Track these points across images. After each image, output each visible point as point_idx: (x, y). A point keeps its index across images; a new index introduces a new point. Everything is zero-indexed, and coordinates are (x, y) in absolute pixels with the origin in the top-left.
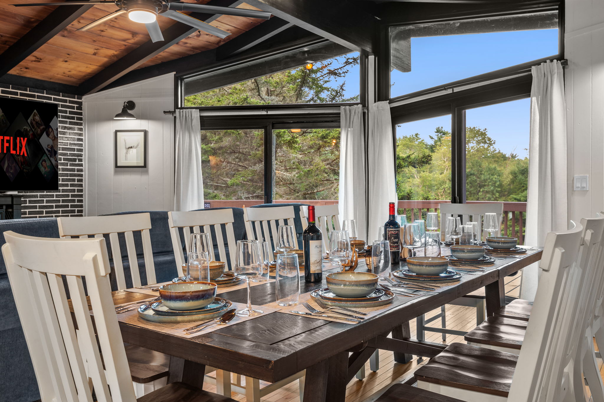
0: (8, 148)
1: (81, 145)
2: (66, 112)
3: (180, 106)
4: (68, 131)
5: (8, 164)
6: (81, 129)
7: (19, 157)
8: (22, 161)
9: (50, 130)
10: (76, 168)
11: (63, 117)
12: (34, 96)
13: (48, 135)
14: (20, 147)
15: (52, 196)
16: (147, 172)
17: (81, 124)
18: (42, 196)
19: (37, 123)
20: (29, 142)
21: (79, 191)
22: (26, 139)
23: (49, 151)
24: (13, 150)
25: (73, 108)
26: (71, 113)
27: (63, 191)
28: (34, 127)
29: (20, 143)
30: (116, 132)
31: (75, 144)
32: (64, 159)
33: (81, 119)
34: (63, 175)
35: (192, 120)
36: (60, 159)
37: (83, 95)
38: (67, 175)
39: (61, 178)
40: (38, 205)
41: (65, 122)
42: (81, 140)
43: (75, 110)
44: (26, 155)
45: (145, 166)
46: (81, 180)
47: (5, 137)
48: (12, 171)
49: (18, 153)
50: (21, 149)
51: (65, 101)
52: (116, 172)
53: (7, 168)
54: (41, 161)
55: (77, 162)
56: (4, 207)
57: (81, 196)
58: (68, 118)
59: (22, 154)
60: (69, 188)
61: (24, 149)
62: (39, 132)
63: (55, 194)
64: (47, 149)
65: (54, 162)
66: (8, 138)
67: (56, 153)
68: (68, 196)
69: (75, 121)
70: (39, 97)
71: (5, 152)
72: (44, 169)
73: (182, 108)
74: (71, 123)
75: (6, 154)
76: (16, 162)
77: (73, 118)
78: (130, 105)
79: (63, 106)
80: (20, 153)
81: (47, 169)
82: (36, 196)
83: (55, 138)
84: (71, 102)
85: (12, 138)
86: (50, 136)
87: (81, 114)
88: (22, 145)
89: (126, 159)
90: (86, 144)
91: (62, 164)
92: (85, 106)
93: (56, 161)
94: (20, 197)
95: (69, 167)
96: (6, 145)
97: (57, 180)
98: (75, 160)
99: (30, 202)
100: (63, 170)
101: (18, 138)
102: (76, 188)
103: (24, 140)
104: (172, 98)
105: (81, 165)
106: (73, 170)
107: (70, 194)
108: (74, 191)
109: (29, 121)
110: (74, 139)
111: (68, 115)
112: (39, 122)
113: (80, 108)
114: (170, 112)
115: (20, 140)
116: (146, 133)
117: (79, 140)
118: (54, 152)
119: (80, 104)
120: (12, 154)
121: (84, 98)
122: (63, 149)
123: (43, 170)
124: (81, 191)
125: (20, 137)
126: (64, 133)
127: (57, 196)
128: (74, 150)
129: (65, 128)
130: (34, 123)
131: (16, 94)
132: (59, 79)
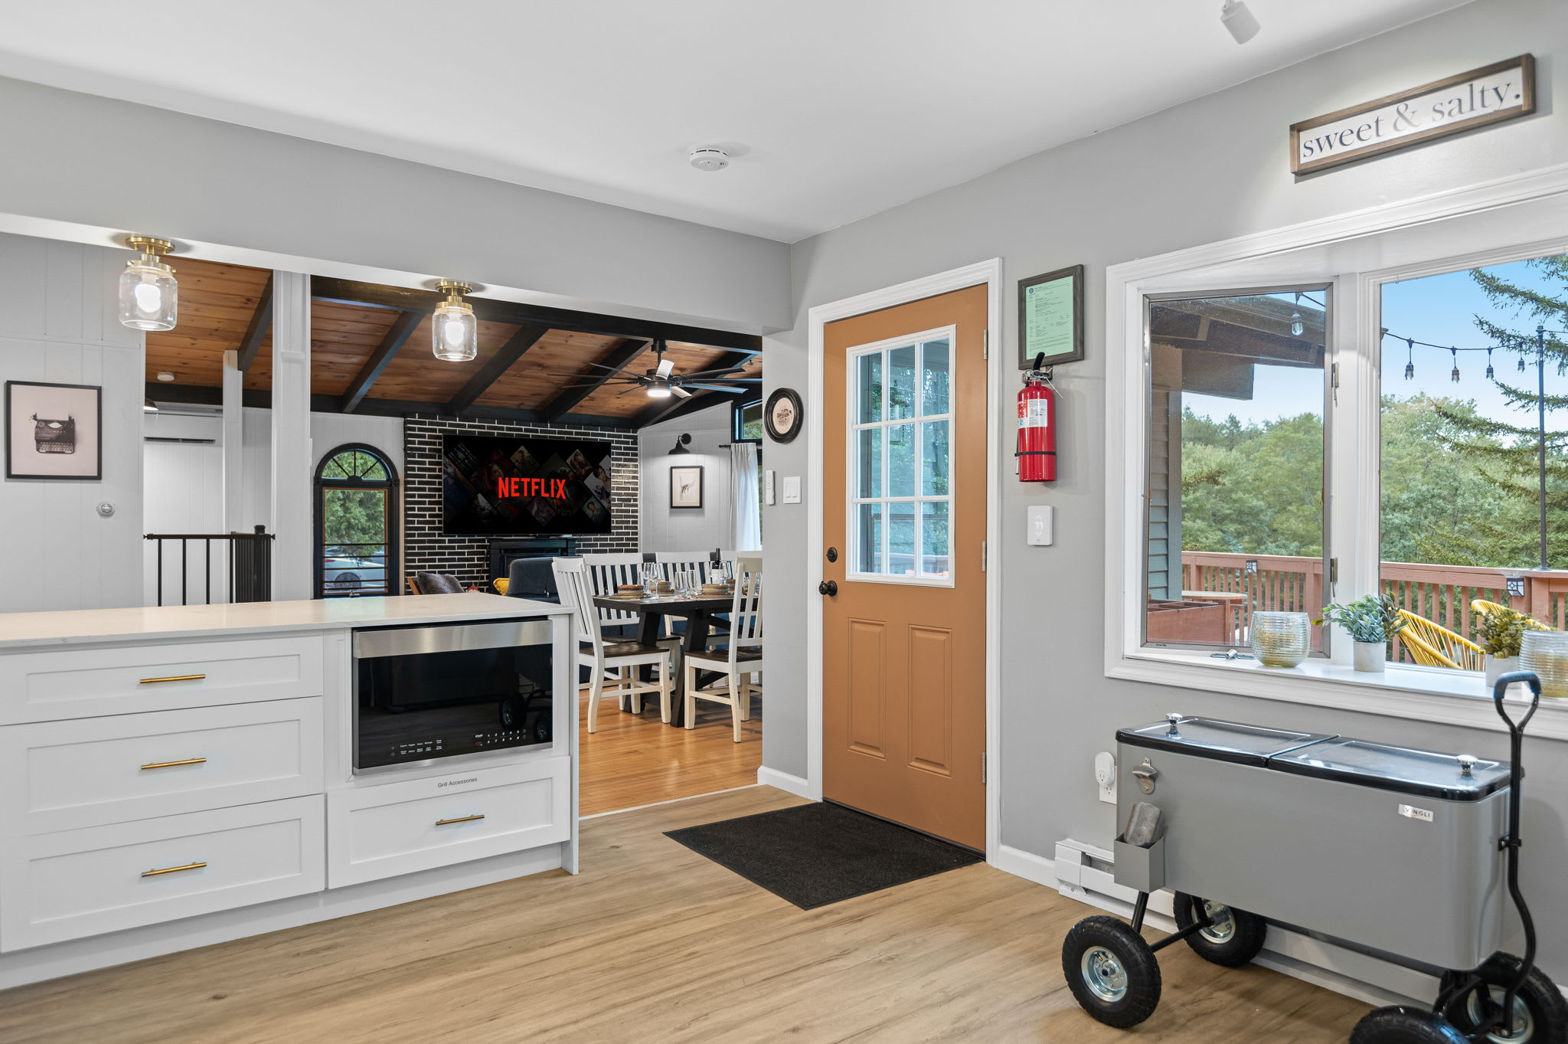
0: (538, 492)
1: (636, 483)
2: (620, 448)
3: (737, 438)
4: (623, 469)
5: (538, 508)
6: (636, 466)
7: (554, 501)
8: (559, 504)
9: (600, 470)
10: (631, 508)
11: (618, 454)
12: (588, 434)
13: (597, 476)
14: (555, 489)
15: (606, 539)
16: (703, 512)
17: (636, 460)
18: (596, 540)
19: (579, 463)
20: (567, 484)
21: (633, 534)
22: (564, 481)
23: (598, 493)
24: (545, 492)
25: (628, 443)
26: (625, 448)
27: (618, 534)
28: (575, 467)
29: (556, 484)
30: (672, 468)
31: (629, 483)
32: (619, 500)
33: (636, 455)
34: (616, 517)
35: (748, 455)
36: (614, 500)
37: (639, 428)
38: (621, 517)
39: (615, 520)
40: (591, 548)
41: (620, 460)
42: (636, 478)
43: (630, 446)
44: (564, 497)
45: (701, 506)
46: (636, 522)
47: (533, 480)
48: (543, 515)
49: (553, 496)
50: (556, 491)
51: (620, 436)
52: (671, 514)
53: (537, 512)
54: (587, 503)
55: (632, 502)
56: (560, 551)
57: (636, 539)
58: (623, 454)
59: (558, 496)
60: (623, 531)
61: (561, 492)
62: (583, 472)
63: (609, 537)
64: (596, 491)
65: (606, 505)
66: (538, 480)
67: (608, 494)
68: (622, 539)
69: (630, 457)
70: (593, 435)
71: (533, 494)
72: (591, 511)
73: (740, 441)
74: (625, 460)
75: (534, 497)
76: (550, 506)
77: (628, 454)
78: (687, 438)
79: (617, 442)
80: (555, 496)
81: (595, 512)
82: (590, 540)
83: (608, 479)
84: (625, 437)
85: (543, 480)
86: (601, 476)
87: (636, 449)
88: (558, 487)
89: (681, 499)
90: (641, 481)
91: (616, 505)
92: (640, 440)
93: (610, 502)
94: (574, 540)
95: (623, 508)
96: (534, 487)
97: (610, 522)
98: (629, 500)
99: (584, 545)
100: (617, 511)
101: (552, 481)
102: (631, 531)
103: (561, 482)
104: (729, 430)
105: (636, 506)
106: (628, 511)
107: (624, 537)
108: (628, 534)
109: (568, 461)
110: (628, 478)
111: (622, 451)
112: (584, 462)
113: (635, 443)
114: (726, 446)
115: (556, 482)
116: (702, 469)
117: (634, 478)
118: (605, 493)
119: (635, 438)
120: (544, 498)
121: (639, 431)
122: (618, 489)
123: (589, 513)
124: (636, 534)
125: (555, 479)
126: (618, 471)
127: (611, 539)
128: (628, 489)
129: (619, 465)
130: (576, 463)
131: (571, 433)
132: (613, 413)
